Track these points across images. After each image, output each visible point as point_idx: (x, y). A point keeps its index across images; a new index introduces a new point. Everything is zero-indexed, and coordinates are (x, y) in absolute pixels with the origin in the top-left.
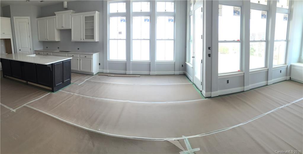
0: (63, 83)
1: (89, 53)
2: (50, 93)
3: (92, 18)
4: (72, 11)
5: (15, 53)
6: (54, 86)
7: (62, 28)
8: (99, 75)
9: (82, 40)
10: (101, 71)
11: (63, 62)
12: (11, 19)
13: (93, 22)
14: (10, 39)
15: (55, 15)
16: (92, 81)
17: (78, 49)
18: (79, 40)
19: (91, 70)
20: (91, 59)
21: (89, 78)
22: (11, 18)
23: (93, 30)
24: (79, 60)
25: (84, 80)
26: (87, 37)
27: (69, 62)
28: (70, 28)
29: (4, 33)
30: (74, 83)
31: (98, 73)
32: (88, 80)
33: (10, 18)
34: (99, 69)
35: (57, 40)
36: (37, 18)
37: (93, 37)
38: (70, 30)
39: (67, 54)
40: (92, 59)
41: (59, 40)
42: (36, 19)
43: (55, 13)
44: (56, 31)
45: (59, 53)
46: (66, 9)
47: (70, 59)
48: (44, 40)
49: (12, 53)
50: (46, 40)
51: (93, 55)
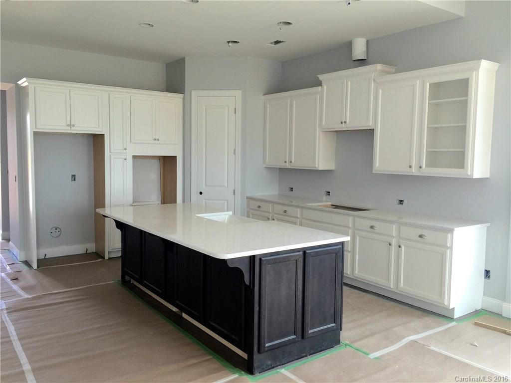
0: (303, 337)
1: (439, 225)
2: (236, 376)
3: (463, 87)
4: (379, 66)
5: (184, 201)
6: (256, 349)
7: (344, 127)
8: (476, 324)
9: (414, 171)
10: (493, 304)
11: (305, 253)
12: (184, 99)
13: (466, 101)
14: (175, 158)
15: (319, 84)
16: (433, 348)
17: (401, 202)
18: (402, 169)
19: (441, 293)
20: (447, 247)
21: (428, 328)
22: (184, 96)
23: (461, 132)
24: (394, 248)
25: (404, 338)
26: (434, 158)
27: (336, 253)
28: (370, 125)
29: (158, 140)
30: (354, 345)
31: (477, 312)
32: (415, 342)
33: (181, 96)
34: (484, 295)
35: (321, 167)
36: (265, 94)
37: (460, 159)
38: (369, 133)
39: (351, 219)
40: (451, 248)
41: (333, 168)
42: (263, 97)
43: (321, 77)
44: (319, 134)
45: (322, 211)
46: (362, 62)
47: (342, 243)
48: (282, 165)
49: (175, 202)
50: (288, 166)
51: (451, 231)
